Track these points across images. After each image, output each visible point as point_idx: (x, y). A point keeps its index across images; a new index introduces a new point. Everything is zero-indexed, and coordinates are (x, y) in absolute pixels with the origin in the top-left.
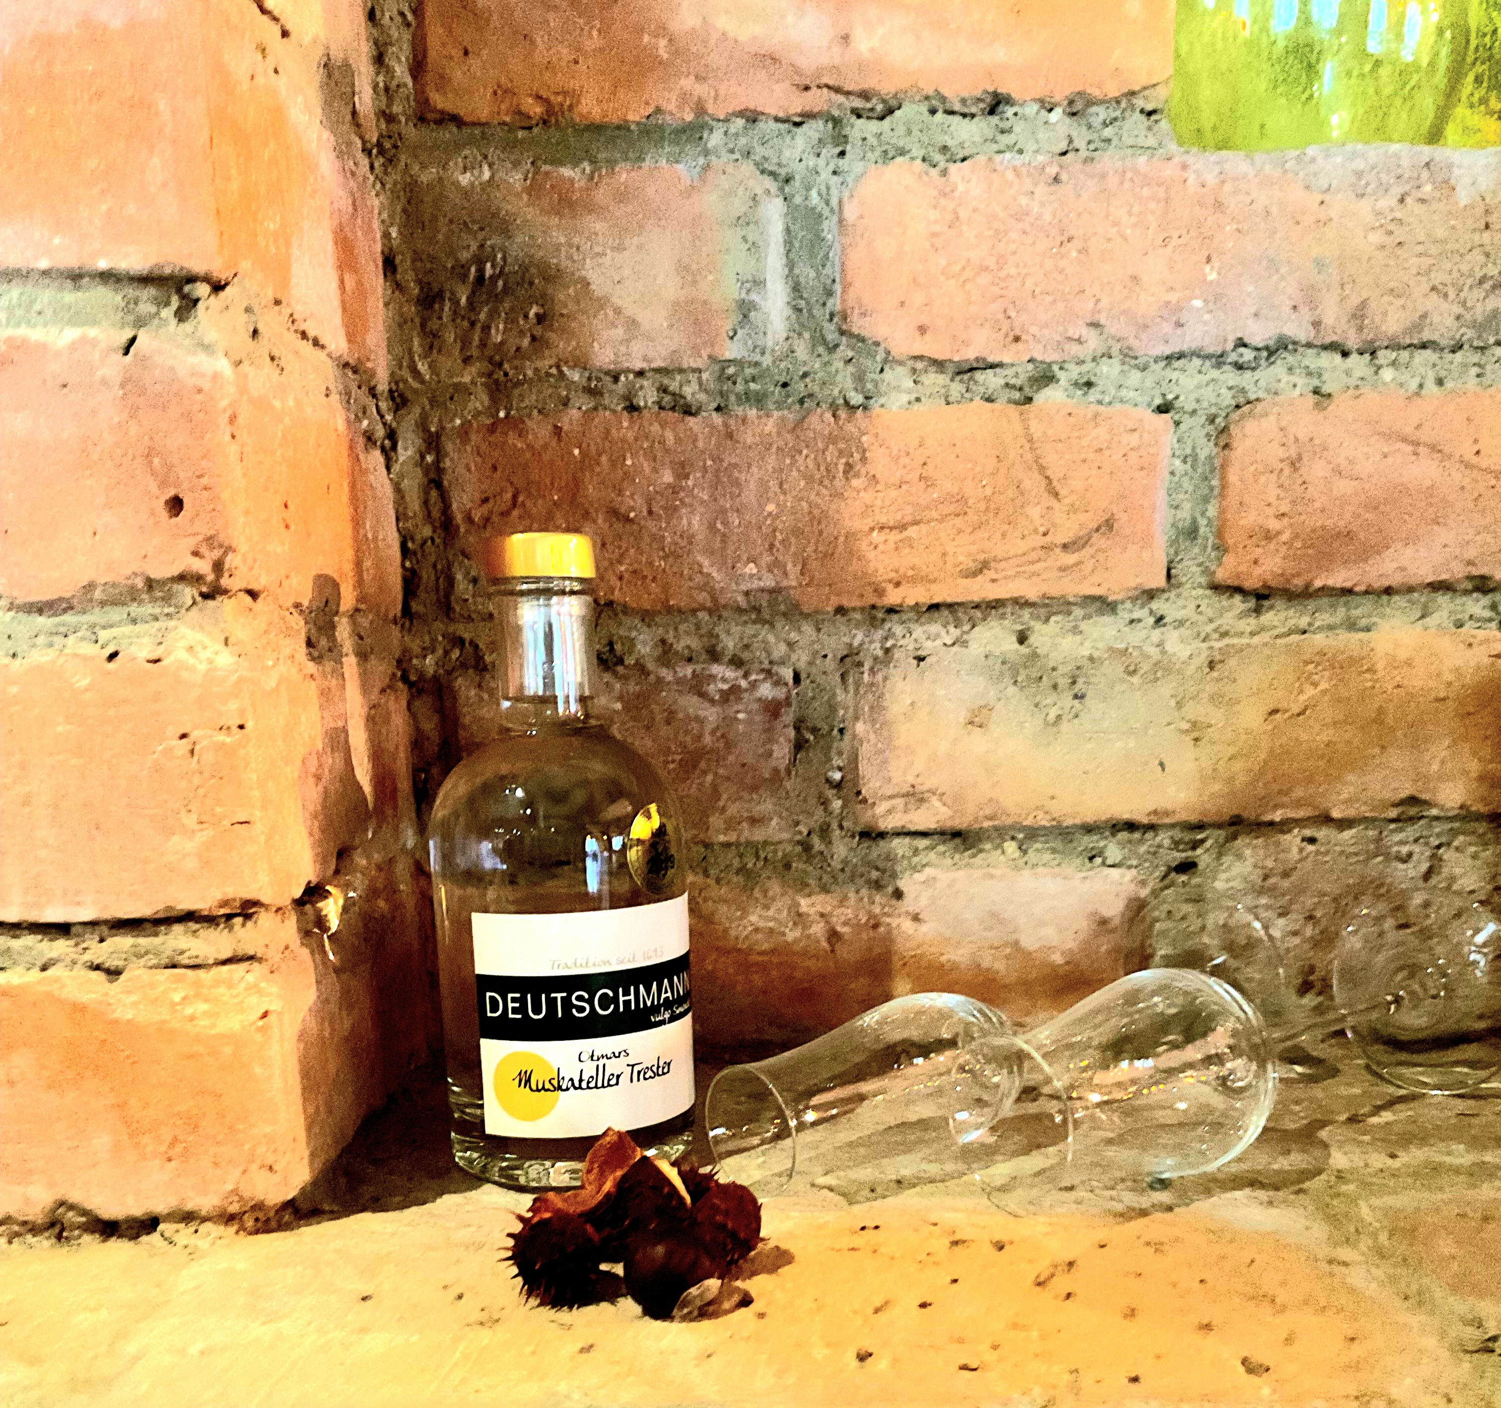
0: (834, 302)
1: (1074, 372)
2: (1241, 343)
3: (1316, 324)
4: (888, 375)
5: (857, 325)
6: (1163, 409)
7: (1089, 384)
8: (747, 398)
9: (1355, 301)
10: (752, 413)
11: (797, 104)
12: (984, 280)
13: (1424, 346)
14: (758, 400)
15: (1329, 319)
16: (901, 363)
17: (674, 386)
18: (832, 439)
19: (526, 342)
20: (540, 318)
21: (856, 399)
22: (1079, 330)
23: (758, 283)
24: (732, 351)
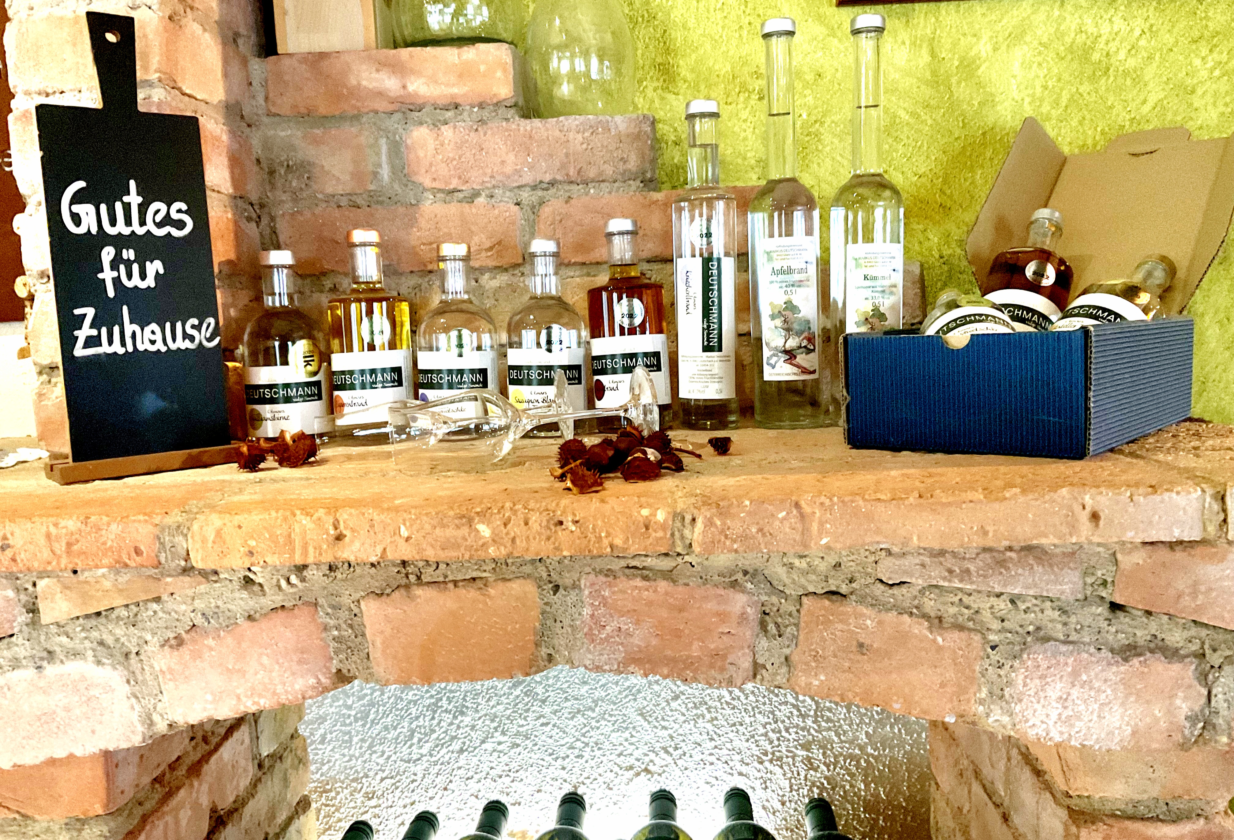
0: (406, 171)
1: (487, 192)
2: (541, 182)
3: (567, 175)
4: (425, 194)
5: (414, 178)
6: (518, 204)
7: (492, 196)
8: (378, 202)
9: (578, 167)
10: (379, 207)
11: (391, 107)
12: (455, 163)
13: (603, 181)
14: (381, 203)
15: (571, 174)
16: (429, 190)
17: (353, 199)
18: (406, 215)
19: (303, 186)
20: (308, 178)
21: (413, 202)
22: (487, 179)
23: (380, 166)
24: (372, 187)
